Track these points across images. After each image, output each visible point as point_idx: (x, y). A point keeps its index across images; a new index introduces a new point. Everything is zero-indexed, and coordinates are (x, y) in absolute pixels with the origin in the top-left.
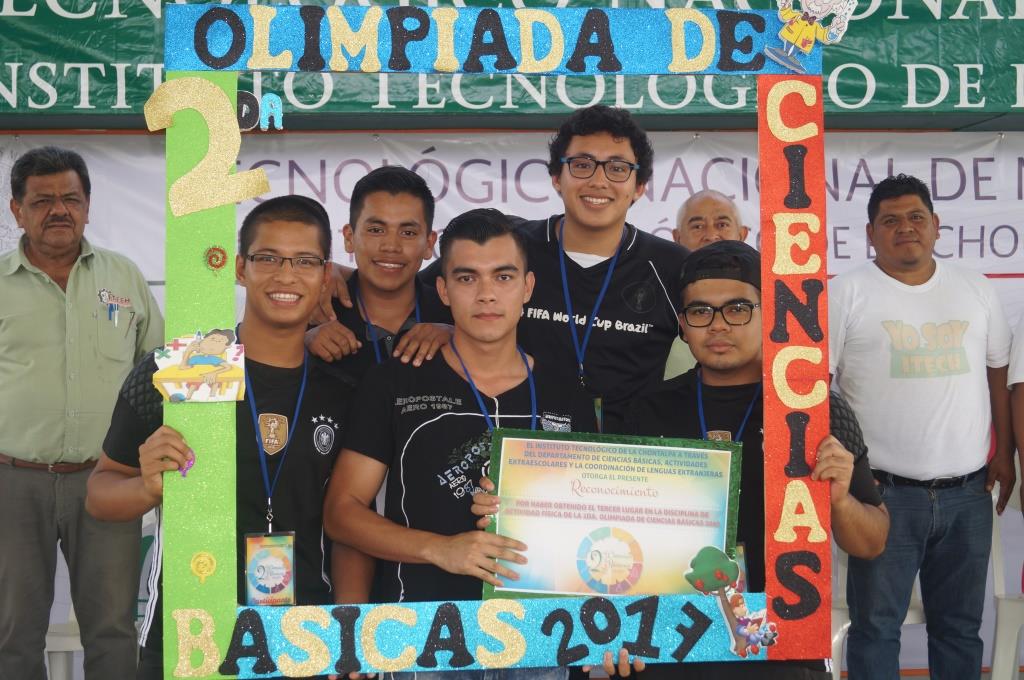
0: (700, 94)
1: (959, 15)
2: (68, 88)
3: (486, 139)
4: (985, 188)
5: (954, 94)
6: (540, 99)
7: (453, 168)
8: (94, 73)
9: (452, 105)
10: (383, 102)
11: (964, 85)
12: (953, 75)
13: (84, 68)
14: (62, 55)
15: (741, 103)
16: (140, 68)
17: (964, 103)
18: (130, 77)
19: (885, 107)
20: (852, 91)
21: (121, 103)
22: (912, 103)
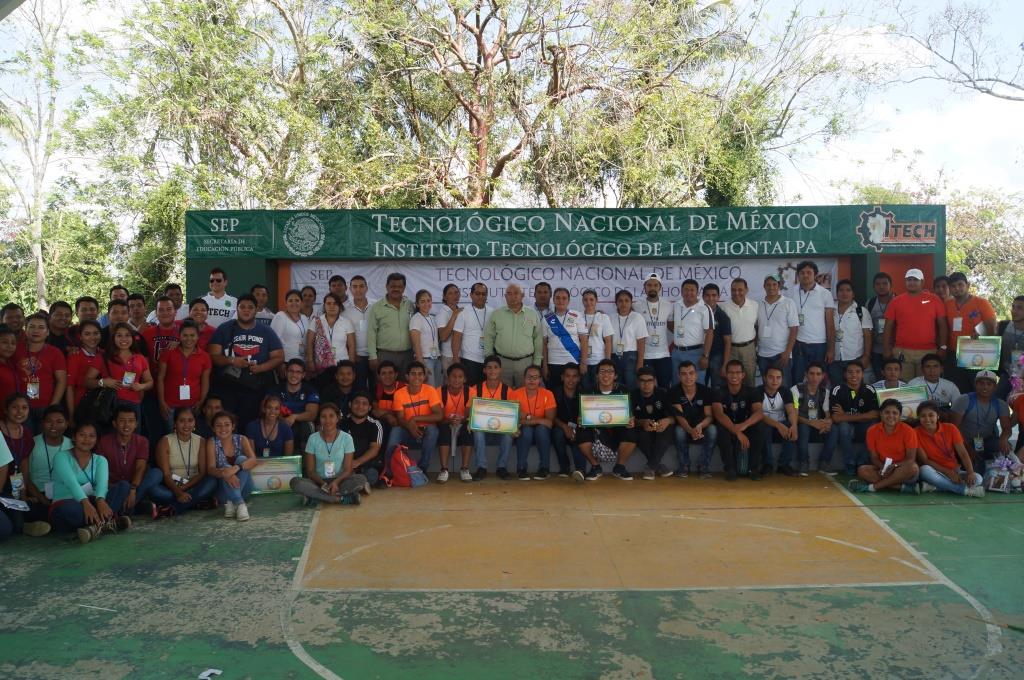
0: (581, 252)
1: (655, 229)
2: (408, 252)
3: (523, 262)
4: (670, 276)
5: (653, 252)
6: (536, 253)
7: (514, 270)
8: (415, 247)
9: (512, 255)
10: (493, 255)
11: (656, 249)
12: (653, 246)
13: (412, 246)
14: (406, 242)
15: (593, 254)
16: (428, 245)
17: (656, 254)
18: (424, 247)
19: (633, 255)
20: (624, 251)
21: (422, 255)
22: (641, 254)
